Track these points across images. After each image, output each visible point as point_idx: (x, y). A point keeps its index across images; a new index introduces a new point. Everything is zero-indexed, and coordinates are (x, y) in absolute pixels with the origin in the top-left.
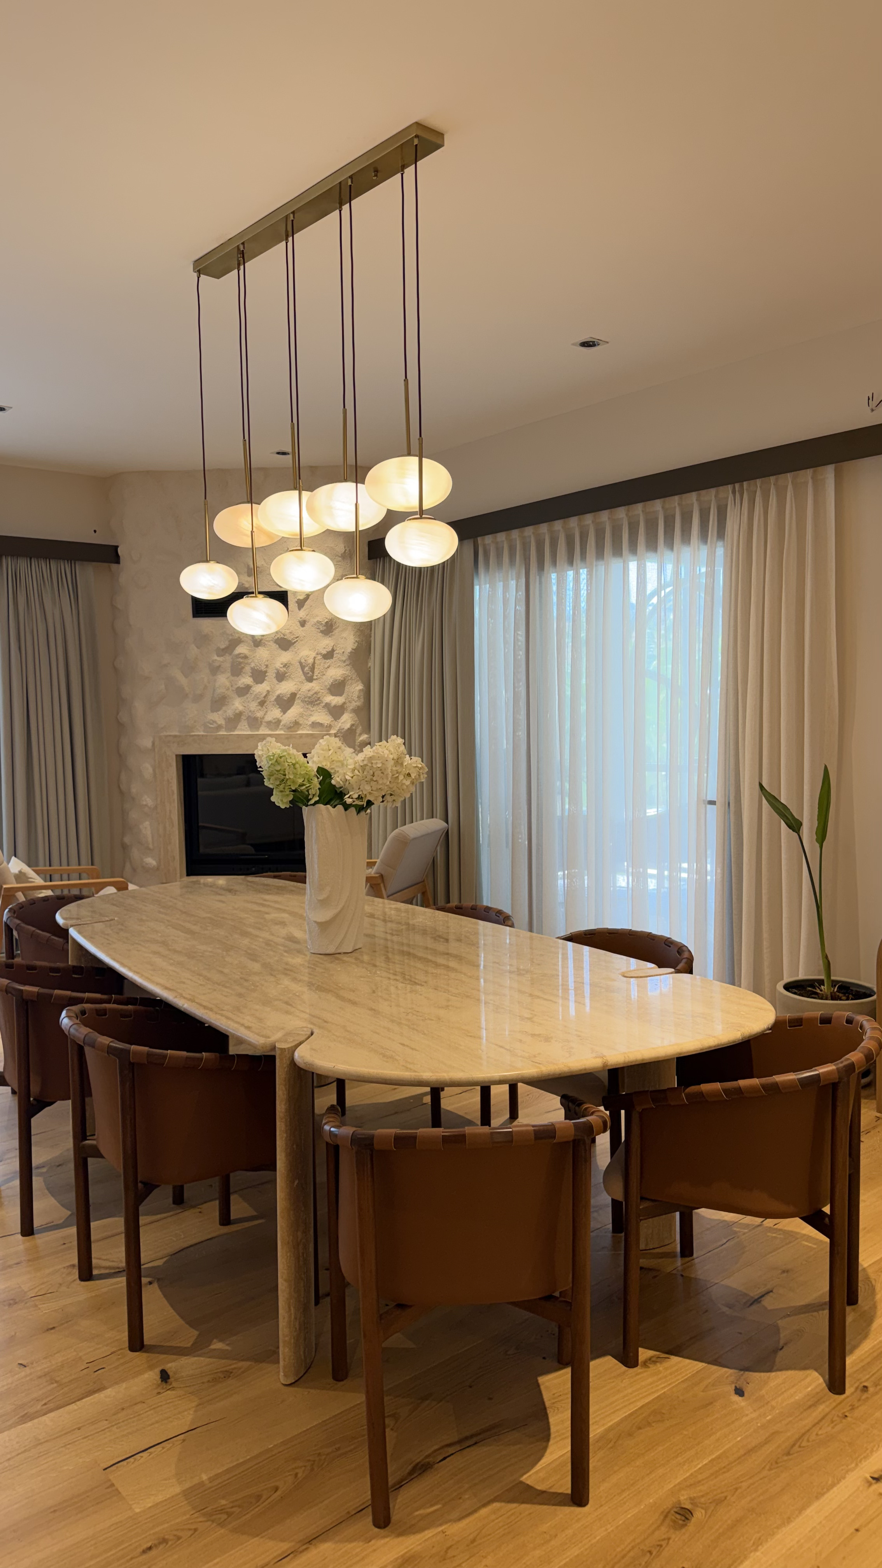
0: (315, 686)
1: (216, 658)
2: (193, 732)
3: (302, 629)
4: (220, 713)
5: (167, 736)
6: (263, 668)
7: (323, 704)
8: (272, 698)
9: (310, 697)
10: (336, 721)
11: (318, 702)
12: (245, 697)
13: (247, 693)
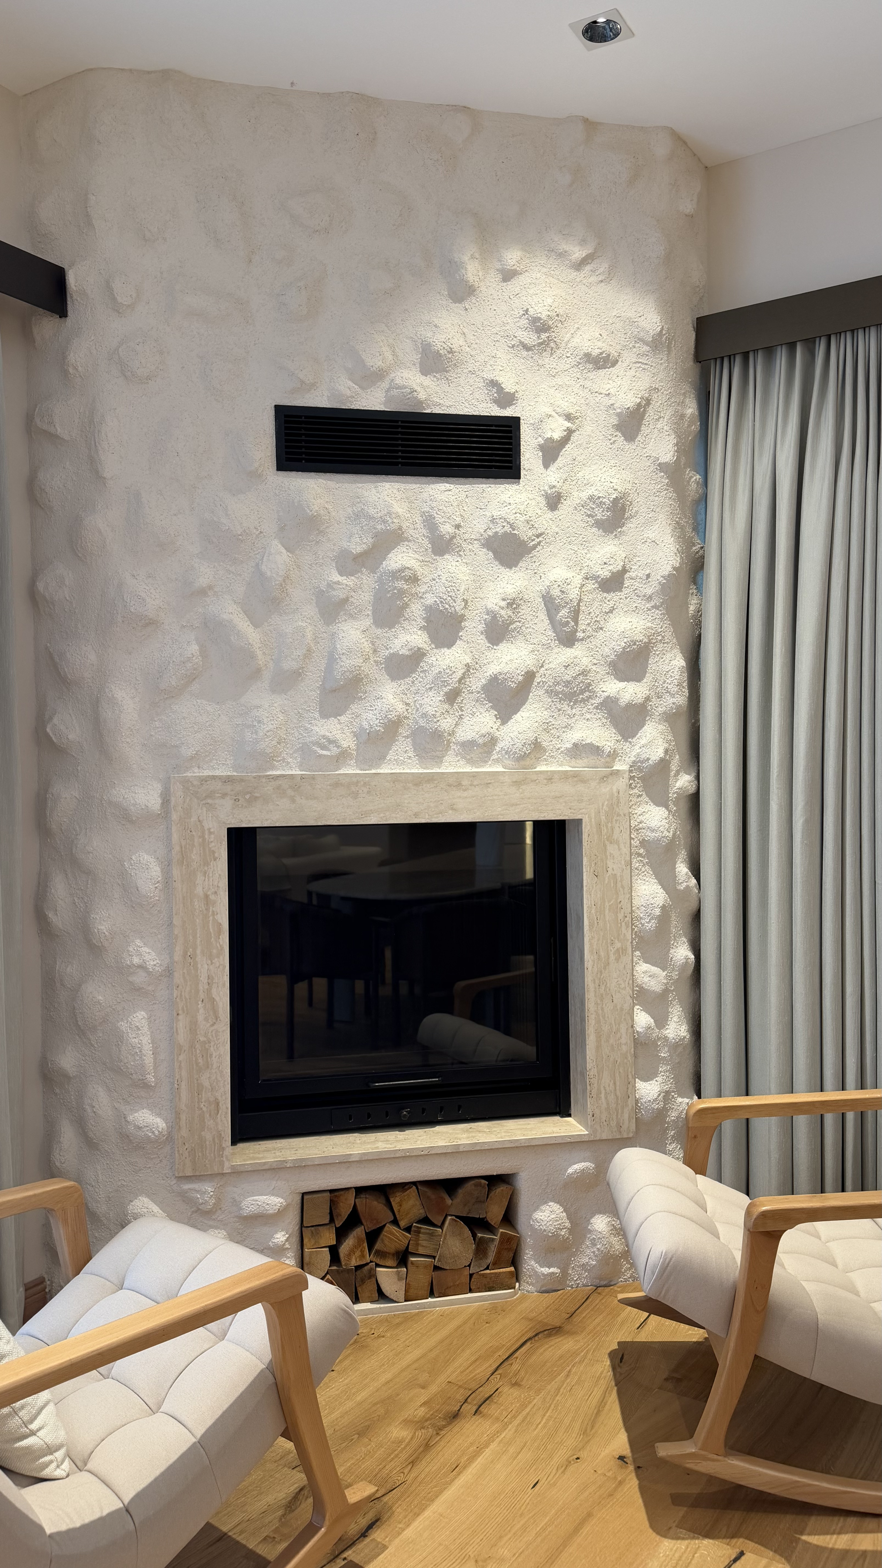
0: (578, 654)
1: (336, 577)
2: (273, 768)
3: (550, 515)
4: (343, 718)
5: (204, 780)
6: (459, 607)
7: (597, 701)
8: (477, 683)
9: (568, 683)
10: (626, 741)
11: (587, 694)
12: (408, 680)
13: (413, 671)
